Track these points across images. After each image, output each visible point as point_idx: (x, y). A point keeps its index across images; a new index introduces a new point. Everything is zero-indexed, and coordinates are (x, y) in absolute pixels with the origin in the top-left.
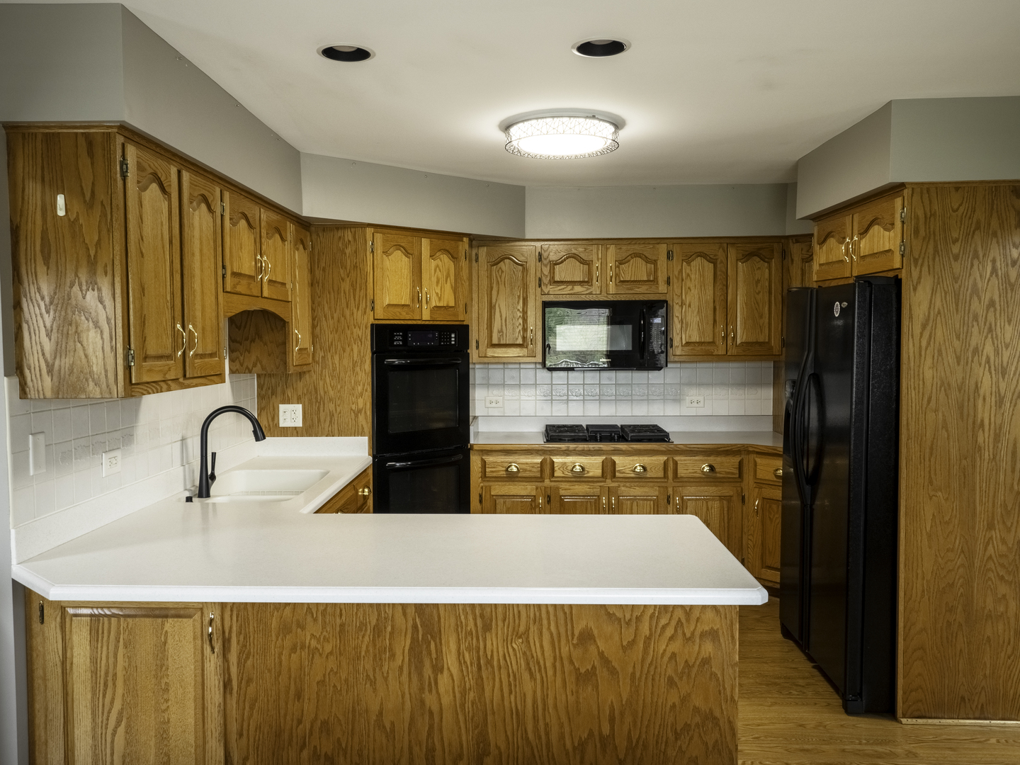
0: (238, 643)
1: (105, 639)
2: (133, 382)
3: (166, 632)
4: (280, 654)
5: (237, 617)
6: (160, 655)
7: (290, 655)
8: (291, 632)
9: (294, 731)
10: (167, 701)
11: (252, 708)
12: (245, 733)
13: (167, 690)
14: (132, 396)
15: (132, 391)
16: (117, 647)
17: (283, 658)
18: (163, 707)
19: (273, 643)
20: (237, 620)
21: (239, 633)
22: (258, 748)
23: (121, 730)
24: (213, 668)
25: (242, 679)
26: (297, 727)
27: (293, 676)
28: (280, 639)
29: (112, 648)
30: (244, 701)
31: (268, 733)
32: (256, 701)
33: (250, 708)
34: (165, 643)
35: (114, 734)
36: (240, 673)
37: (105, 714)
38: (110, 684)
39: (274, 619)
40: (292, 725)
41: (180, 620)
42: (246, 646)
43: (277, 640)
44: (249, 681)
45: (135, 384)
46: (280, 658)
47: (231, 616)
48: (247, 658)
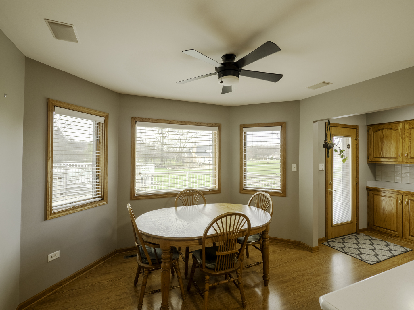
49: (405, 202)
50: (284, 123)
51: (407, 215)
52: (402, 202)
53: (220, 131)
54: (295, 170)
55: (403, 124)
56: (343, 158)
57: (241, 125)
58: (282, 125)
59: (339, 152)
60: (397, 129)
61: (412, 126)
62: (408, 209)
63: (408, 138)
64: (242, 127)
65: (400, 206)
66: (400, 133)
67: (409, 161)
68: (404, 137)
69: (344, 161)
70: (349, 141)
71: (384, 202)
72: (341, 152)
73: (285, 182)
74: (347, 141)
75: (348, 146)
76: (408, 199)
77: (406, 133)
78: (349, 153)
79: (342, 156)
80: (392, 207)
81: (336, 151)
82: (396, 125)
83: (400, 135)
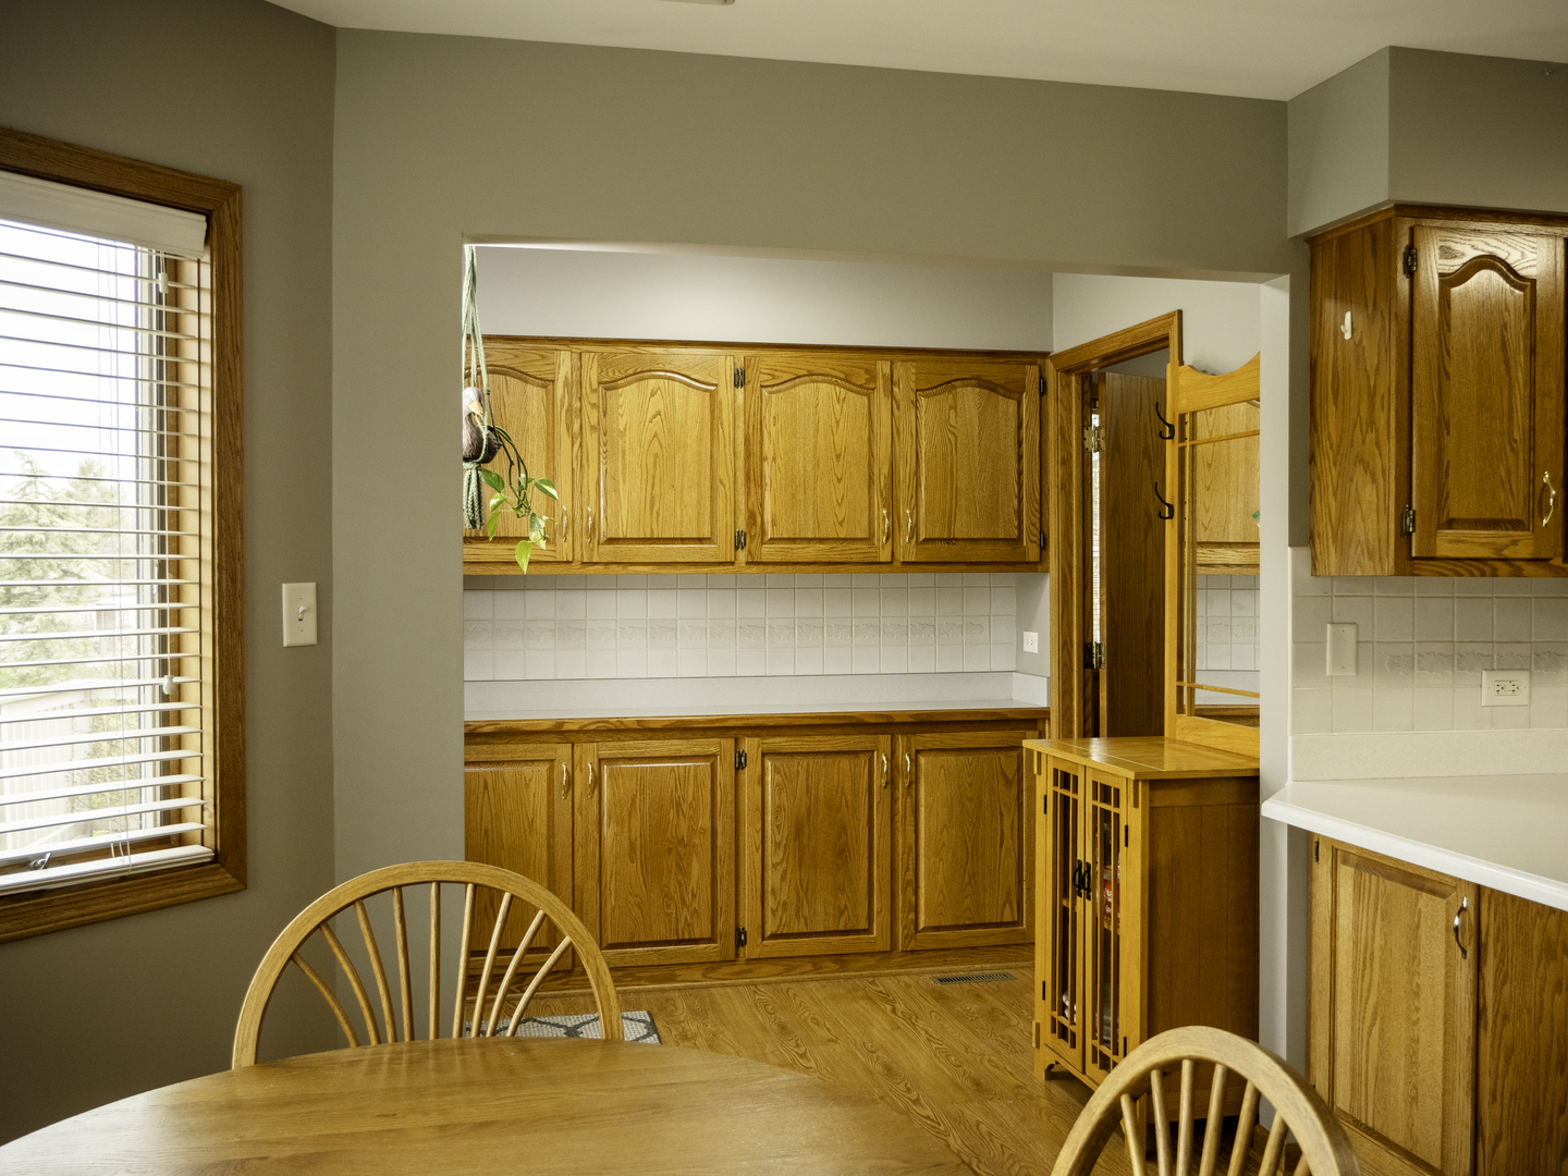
0: (1495, 955)
1: (1366, 901)
2: (1414, 555)
3: (1420, 912)
4: (1542, 989)
5: (1495, 914)
6: (1413, 942)
7: (1553, 995)
8: (1555, 958)
9: (1555, 1121)
10: (1418, 1010)
11: (1508, 1061)
12: (1498, 1096)
13: (1417, 994)
14: (1414, 575)
15: (1414, 569)
16: (1375, 916)
17: (1545, 997)
18: (1414, 1018)
19: (1535, 967)
20: (1495, 919)
21: (1497, 940)
22: (1512, 1127)
23: (1376, 1030)
24: (1464, 981)
25: (1497, 1012)
26: (1559, 1117)
27: (1556, 1030)
28: (1542, 966)
29: (1371, 915)
30: (1499, 1047)
31: (1524, 1109)
32: (1512, 1051)
33: (1505, 1060)
34: (1418, 926)
35: (1370, 1034)
36: (1497, 1002)
37: (1363, 1005)
38: (1368, 965)
39: (1536, 931)
40: (1552, 1109)
41: (1434, 897)
42: (1503, 962)
43: (1539, 966)
44: (1506, 1017)
45: (1416, 558)
46: (1541, 995)
47: (1489, 909)
48: (1504, 982)
49: (584, 778)
51: (593, 846)
52: (571, 782)
54: (307, 634)
55: (576, 356)
60: (550, 377)
61: (610, 374)
62: (596, 810)
63: (595, 435)
65: (562, 804)
66: (562, 404)
67: (599, 555)
68: (576, 427)
71: (492, 799)
76: (596, 760)
77: (588, 407)
80: (530, 816)
82: (543, 357)
83: (564, 412)
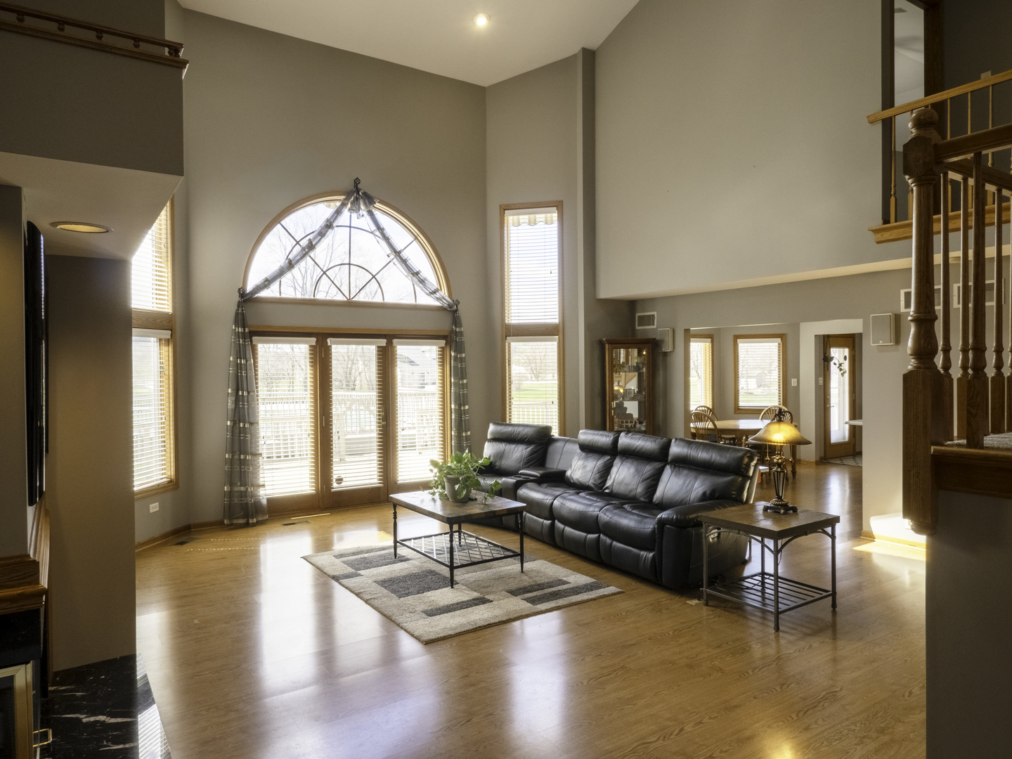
50: (784, 335)
53: (712, 342)
54: (796, 385)
56: (842, 372)
57: (735, 336)
58: (782, 336)
59: (838, 365)
64: (737, 337)
69: (843, 374)
70: (846, 351)
72: (840, 365)
73: (786, 398)
74: (844, 352)
75: (845, 358)
78: (846, 366)
79: (841, 370)
81: (835, 364)
